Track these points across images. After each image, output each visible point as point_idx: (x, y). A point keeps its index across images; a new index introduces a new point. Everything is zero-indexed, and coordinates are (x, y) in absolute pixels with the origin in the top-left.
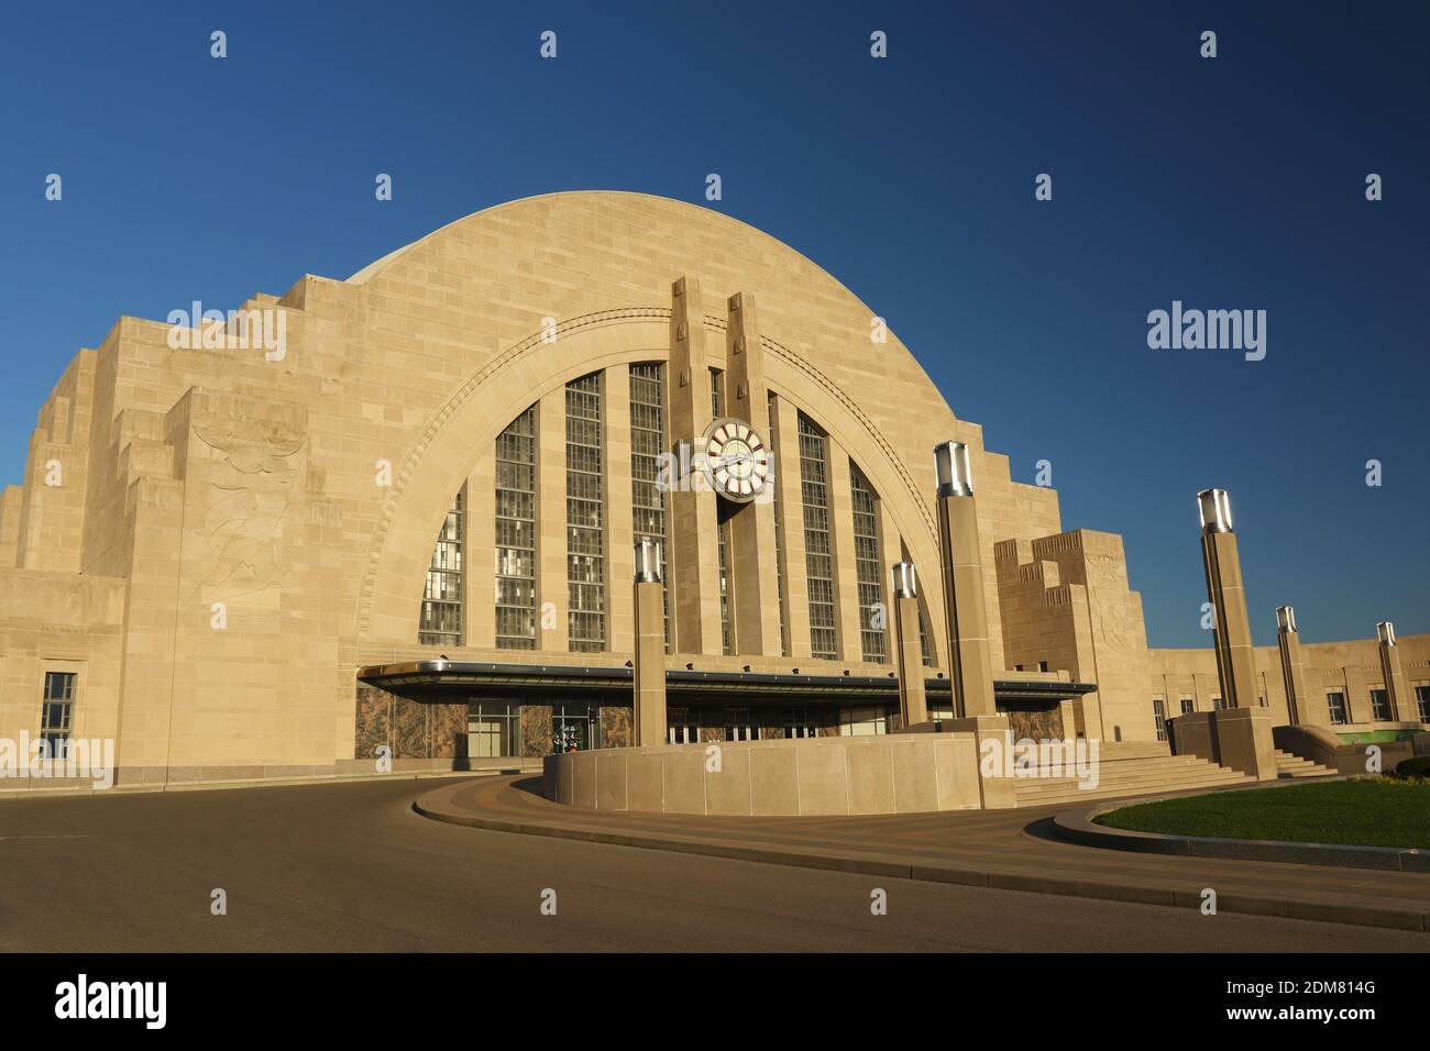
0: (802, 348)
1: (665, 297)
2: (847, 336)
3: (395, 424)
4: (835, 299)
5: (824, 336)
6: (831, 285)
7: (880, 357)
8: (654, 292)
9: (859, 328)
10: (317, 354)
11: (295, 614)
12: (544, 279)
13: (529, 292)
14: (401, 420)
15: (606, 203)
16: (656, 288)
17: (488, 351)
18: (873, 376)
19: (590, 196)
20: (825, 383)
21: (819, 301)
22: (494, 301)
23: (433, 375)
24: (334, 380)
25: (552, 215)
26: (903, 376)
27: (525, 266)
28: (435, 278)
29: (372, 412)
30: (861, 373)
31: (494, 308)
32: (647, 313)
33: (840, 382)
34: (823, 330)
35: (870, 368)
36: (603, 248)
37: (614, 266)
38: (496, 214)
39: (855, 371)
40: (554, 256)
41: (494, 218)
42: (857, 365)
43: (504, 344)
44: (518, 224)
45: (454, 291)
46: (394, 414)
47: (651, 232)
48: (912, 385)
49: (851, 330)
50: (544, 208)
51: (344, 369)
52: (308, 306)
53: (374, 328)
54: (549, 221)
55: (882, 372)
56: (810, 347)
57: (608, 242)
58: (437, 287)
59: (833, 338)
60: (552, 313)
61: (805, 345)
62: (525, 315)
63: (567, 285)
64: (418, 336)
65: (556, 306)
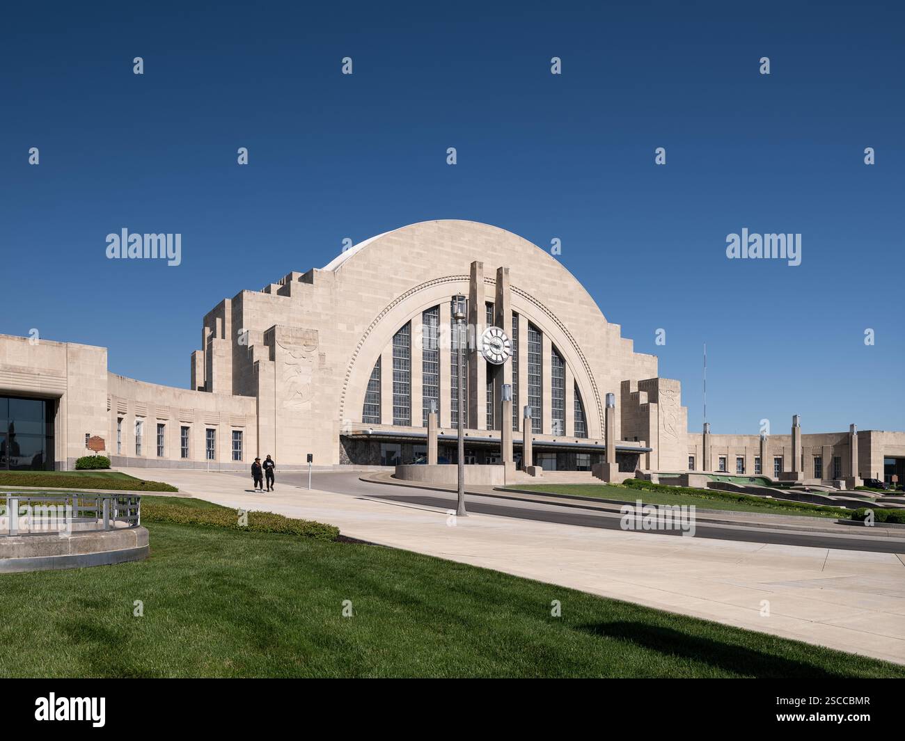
0: (531, 291)
1: (467, 270)
2: (554, 284)
3: (351, 332)
4: (549, 266)
5: (543, 285)
7: (571, 293)
8: (462, 268)
9: (561, 280)
10: (319, 303)
11: (316, 411)
12: (413, 265)
14: (353, 330)
15: (441, 226)
16: (463, 266)
17: (389, 298)
18: (567, 303)
19: (434, 223)
20: (543, 308)
22: (391, 276)
23: (366, 310)
24: (326, 314)
25: (416, 233)
26: (582, 302)
27: (405, 259)
29: (342, 327)
30: (561, 302)
31: (391, 279)
32: (458, 278)
33: (549, 307)
34: (543, 281)
35: (565, 299)
36: (440, 248)
37: (444, 256)
38: (392, 235)
39: (558, 301)
40: (418, 253)
42: (558, 298)
43: (396, 295)
44: (401, 239)
45: (374, 273)
46: (350, 327)
47: (462, 239)
49: (557, 281)
50: (413, 230)
52: (314, 282)
53: (341, 291)
54: (415, 237)
55: (572, 301)
56: (536, 290)
57: (442, 245)
58: (367, 271)
59: (547, 285)
60: (416, 281)
61: (533, 290)
62: (404, 282)
63: (423, 267)
64: (360, 293)
65: (418, 277)
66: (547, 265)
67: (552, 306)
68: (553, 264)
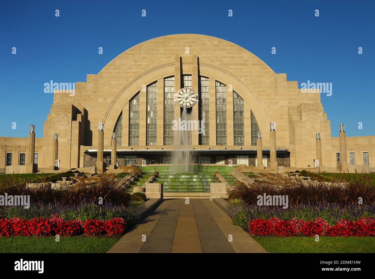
0: (217, 64)
2: (233, 57)
3: (105, 102)
4: (230, 48)
5: (225, 59)
6: (229, 44)
7: (245, 61)
8: (170, 59)
9: (238, 54)
10: (89, 90)
12: (141, 63)
13: (136, 67)
15: (157, 41)
17: (126, 82)
18: (242, 67)
19: (153, 40)
21: (224, 50)
22: (128, 71)
23: (114, 90)
24: (93, 95)
25: (143, 47)
26: (254, 65)
27: (135, 61)
28: (114, 69)
29: (101, 100)
30: (238, 67)
31: (128, 73)
33: (230, 71)
34: (225, 57)
35: (241, 65)
36: (156, 52)
37: (159, 56)
38: (129, 51)
39: (236, 67)
40: (143, 57)
41: (128, 52)
42: (236, 65)
43: (130, 80)
44: (134, 52)
45: (118, 71)
46: (105, 99)
47: (170, 44)
48: (258, 66)
49: (235, 55)
50: (140, 46)
51: (95, 92)
52: (87, 81)
53: (101, 83)
54: (142, 49)
55: (246, 65)
56: (220, 63)
57: (158, 50)
58: (115, 71)
59: (228, 59)
60: (142, 71)
61: (217, 63)
62: (135, 73)
63: (146, 63)
64: (110, 82)
65: (143, 69)
66: (228, 48)
67: (233, 70)
68: (233, 46)
